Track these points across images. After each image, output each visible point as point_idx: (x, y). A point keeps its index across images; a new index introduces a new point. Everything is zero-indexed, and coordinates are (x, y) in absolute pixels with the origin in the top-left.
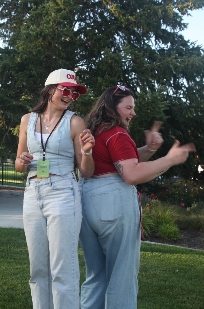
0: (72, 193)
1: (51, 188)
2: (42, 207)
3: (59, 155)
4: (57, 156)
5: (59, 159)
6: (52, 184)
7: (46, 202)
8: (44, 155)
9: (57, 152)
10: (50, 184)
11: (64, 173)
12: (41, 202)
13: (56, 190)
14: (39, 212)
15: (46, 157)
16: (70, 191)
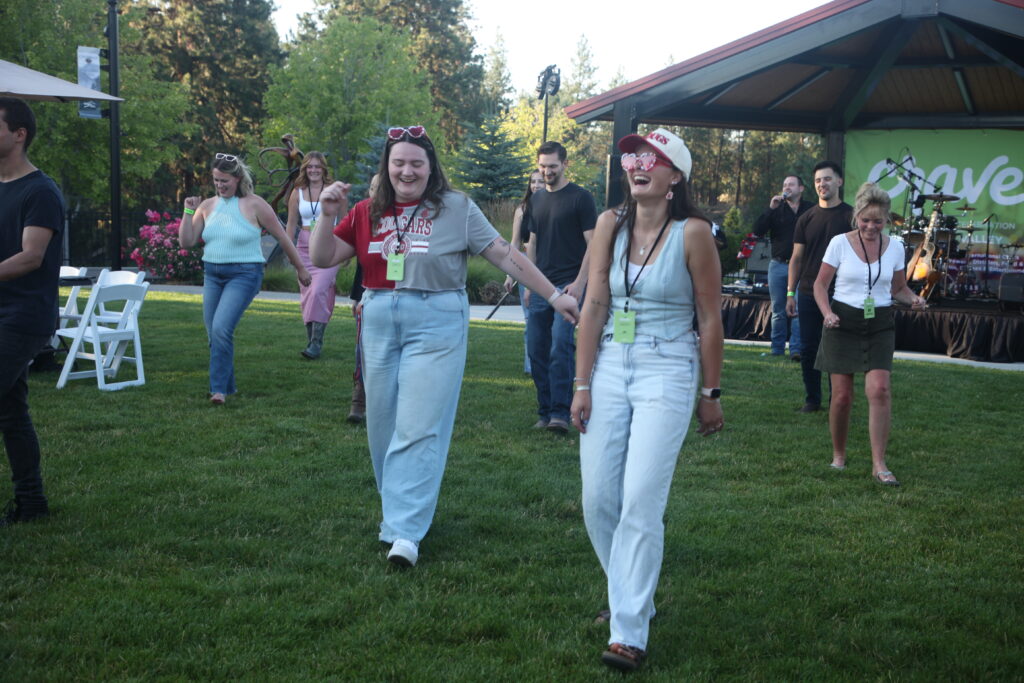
0: (689, 368)
1: (653, 351)
2: (629, 382)
3: (665, 302)
4: (663, 306)
5: (666, 310)
6: (656, 344)
7: (639, 373)
8: (627, 303)
9: (662, 299)
10: (653, 345)
11: (673, 336)
12: (628, 373)
13: (664, 356)
14: (621, 390)
15: (629, 306)
16: (688, 363)
